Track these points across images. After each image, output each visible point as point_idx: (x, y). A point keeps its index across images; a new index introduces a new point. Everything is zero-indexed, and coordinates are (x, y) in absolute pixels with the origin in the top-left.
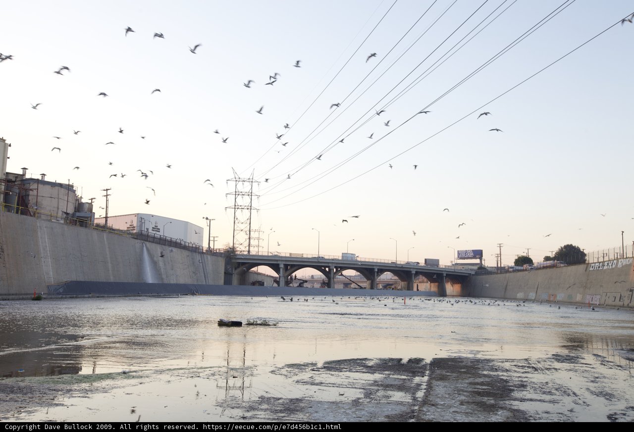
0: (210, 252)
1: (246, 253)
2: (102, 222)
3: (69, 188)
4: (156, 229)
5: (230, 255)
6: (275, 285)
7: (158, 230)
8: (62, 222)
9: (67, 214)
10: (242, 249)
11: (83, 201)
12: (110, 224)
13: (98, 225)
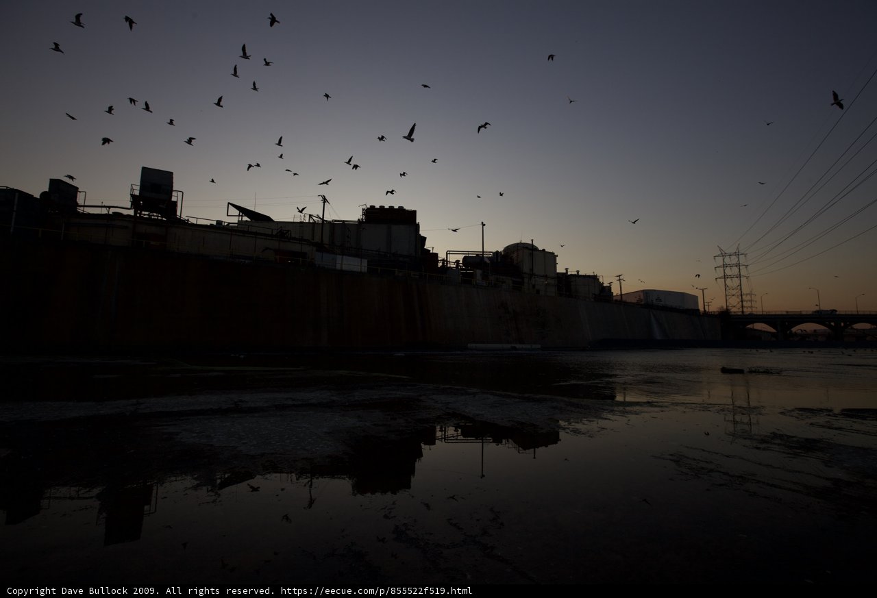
0: (706, 314)
1: (740, 313)
2: (619, 298)
3: (595, 278)
4: (659, 300)
5: (725, 315)
6: (774, 339)
7: (660, 300)
8: (592, 300)
9: (595, 294)
10: (735, 309)
11: (605, 285)
12: (624, 298)
13: (616, 300)
